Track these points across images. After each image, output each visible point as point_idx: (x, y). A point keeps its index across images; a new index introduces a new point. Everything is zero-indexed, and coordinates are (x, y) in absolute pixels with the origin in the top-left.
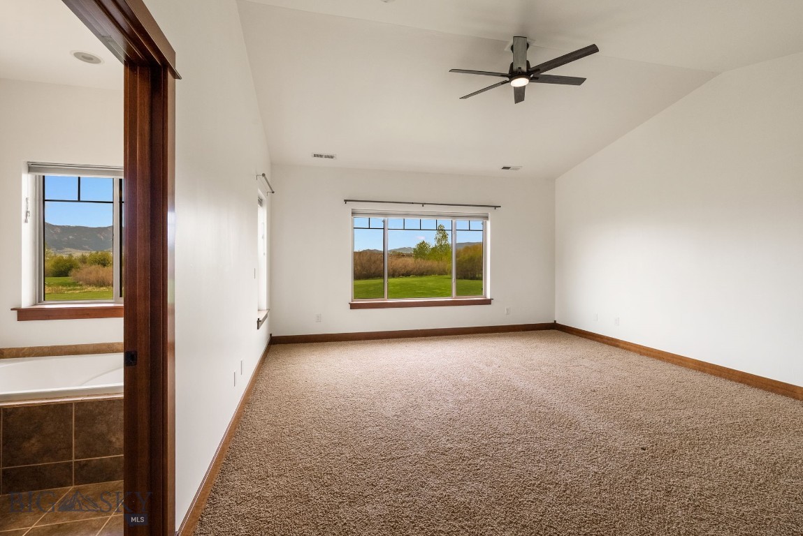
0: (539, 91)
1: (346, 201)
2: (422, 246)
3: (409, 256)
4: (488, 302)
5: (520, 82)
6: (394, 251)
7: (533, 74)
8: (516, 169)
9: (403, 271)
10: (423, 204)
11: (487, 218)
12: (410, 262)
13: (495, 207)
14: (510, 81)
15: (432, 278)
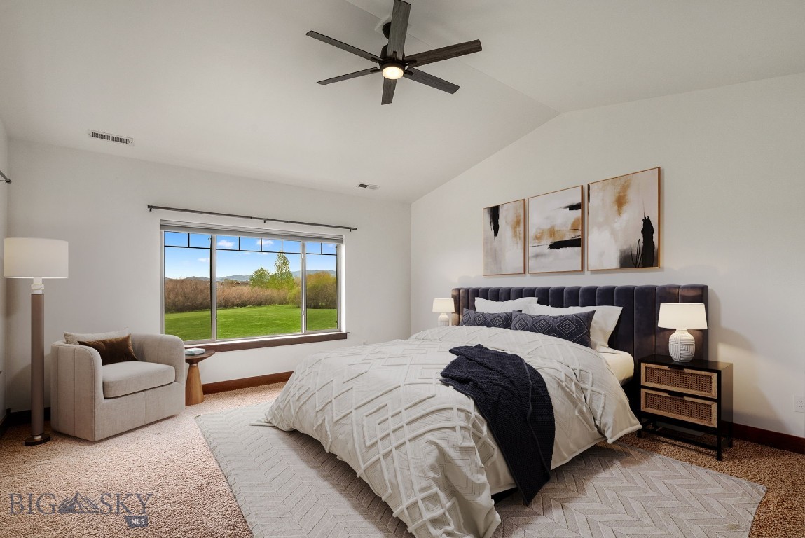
0: (410, 91)
1: (151, 208)
2: (261, 273)
3: (245, 284)
4: (343, 336)
5: (393, 73)
6: (226, 279)
7: (409, 65)
8: (374, 188)
9: (238, 301)
10: (265, 220)
11: (341, 241)
12: (246, 291)
13: (351, 229)
14: (380, 70)
15: (272, 307)
